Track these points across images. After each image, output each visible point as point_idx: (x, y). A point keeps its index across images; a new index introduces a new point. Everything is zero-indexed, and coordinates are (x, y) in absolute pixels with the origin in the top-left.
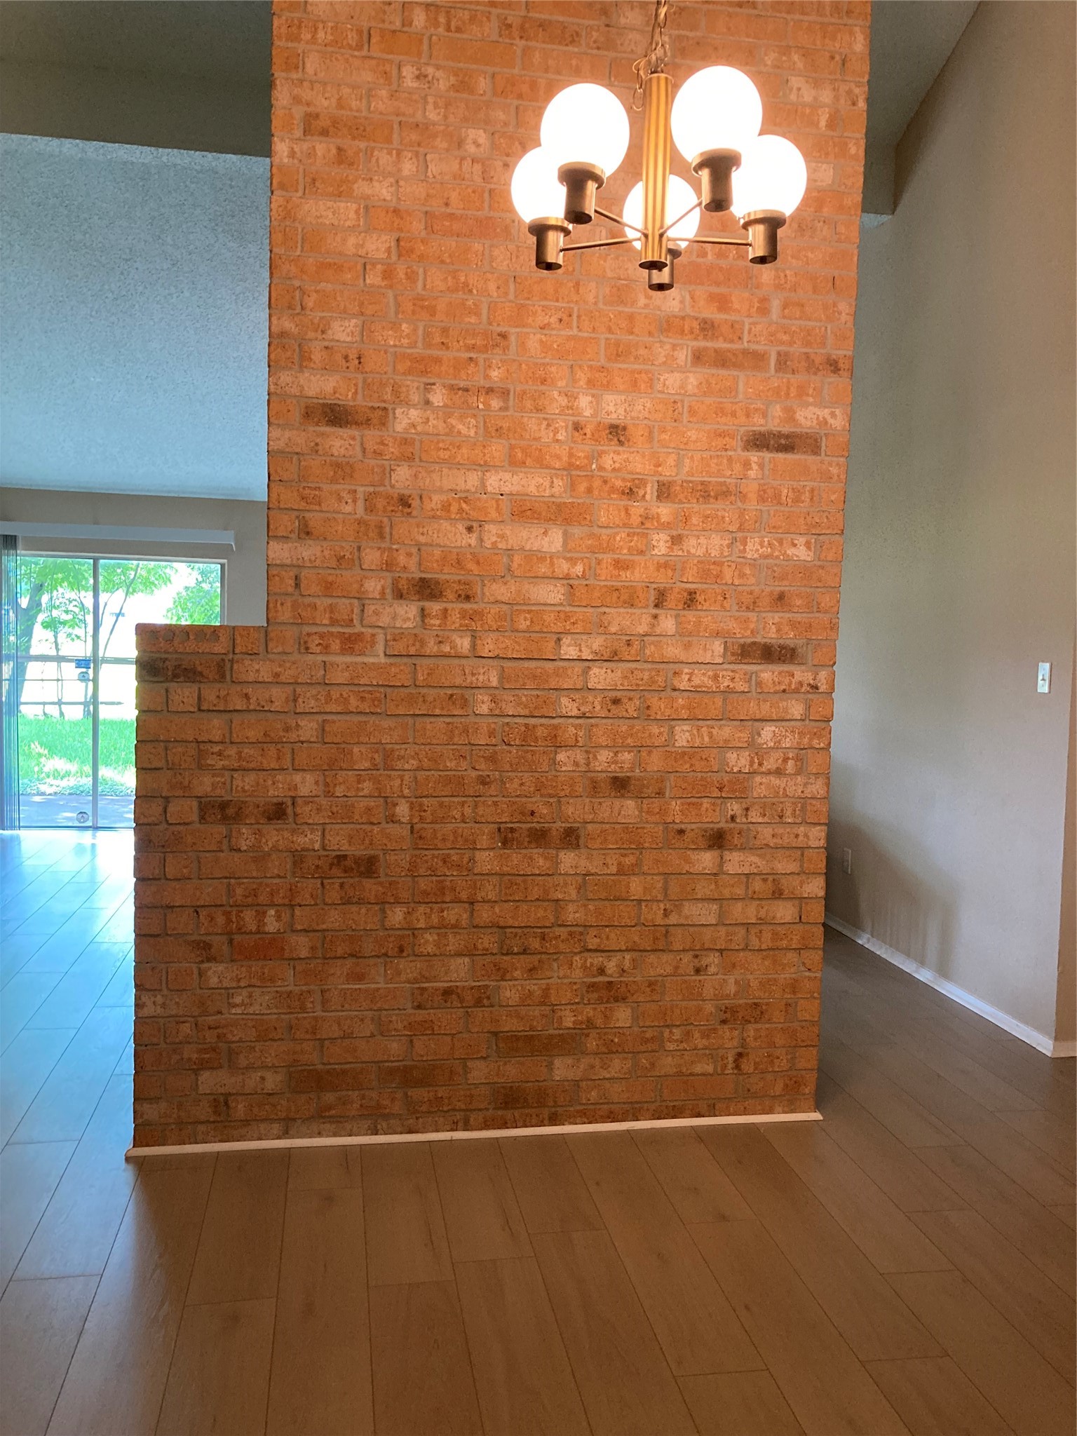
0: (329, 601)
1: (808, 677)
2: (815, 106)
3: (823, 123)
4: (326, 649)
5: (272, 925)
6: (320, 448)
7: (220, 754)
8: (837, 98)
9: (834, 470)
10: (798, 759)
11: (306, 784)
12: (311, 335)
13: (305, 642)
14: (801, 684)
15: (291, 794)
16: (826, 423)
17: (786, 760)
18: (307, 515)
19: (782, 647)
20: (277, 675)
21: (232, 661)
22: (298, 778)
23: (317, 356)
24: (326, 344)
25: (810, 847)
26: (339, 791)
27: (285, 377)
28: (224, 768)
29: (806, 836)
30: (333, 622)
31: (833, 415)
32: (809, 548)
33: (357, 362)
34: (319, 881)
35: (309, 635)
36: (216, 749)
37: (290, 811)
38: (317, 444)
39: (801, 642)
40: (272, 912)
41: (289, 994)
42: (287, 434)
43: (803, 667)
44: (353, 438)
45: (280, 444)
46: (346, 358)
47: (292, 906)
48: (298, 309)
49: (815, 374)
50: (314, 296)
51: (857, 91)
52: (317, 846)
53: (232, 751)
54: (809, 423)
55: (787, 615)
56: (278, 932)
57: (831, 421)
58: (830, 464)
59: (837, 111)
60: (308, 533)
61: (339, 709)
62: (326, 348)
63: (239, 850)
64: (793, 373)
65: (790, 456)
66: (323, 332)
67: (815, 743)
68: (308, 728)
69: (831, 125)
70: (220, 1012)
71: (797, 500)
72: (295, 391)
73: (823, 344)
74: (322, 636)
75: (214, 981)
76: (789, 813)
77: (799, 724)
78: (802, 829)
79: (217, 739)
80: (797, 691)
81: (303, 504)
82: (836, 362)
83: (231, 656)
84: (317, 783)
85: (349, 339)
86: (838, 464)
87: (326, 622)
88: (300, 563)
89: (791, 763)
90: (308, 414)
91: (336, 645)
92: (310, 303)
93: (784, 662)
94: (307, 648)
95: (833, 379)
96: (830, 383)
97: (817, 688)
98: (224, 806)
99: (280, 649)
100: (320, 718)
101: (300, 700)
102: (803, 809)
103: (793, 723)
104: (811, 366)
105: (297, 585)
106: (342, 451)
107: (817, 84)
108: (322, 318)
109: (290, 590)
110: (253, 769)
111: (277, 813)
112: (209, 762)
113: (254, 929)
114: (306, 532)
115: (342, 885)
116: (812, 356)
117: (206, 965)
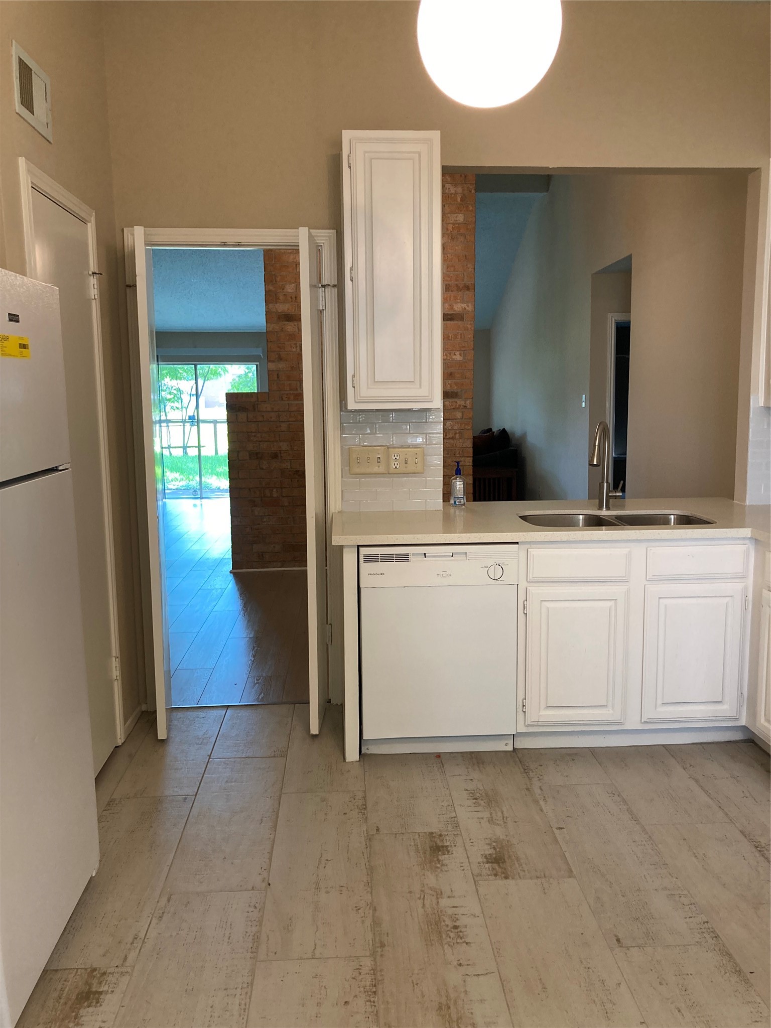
0: (289, 382)
1: (463, 403)
2: (455, 194)
3: (459, 199)
4: (289, 399)
5: (275, 495)
6: (284, 329)
7: (255, 436)
8: (463, 190)
9: (469, 326)
10: (460, 433)
11: (284, 446)
12: (279, 291)
13: (282, 397)
14: (460, 405)
15: (280, 449)
16: (465, 309)
17: (456, 433)
18: (280, 353)
19: (452, 392)
20: (273, 409)
21: (257, 404)
22: (281, 444)
23: (281, 298)
24: (285, 293)
25: (466, 465)
26: (295, 448)
27: (271, 306)
28: (257, 441)
29: (465, 461)
30: (291, 390)
31: (468, 306)
32: (461, 355)
33: (295, 299)
34: (290, 479)
35: (283, 394)
36: (254, 434)
37: (279, 455)
38: (283, 328)
39: (459, 390)
40: (275, 490)
41: (282, 518)
42: (273, 325)
43: (461, 400)
44: (295, 325)
45: (271, 329)
46: (291, 298)
47: (282, 488)
48: (274, 282)
49: (460, 291)
50: (279, 277)
51: (471, 187)
52: (289, 468)
53: (259, 435)
54: (459, 310)
55: (453, 381)
56: (277, 497)
57: (467, 308)
58: (467, 324)
59: (464, 194)
60: (281, 359)
61: (294, 420)
62: (284, 295)
63: (263, 469)
64: (452, 291)
65: (452, 322)
66: (283, 289)
67: (466, 427)
68: (284, 426)
69: (462, 199)
70: (259, 524)
71: (456, 338)
72: (274, 310)
73: (463, 280)
74: (287, 394)
75: (256, 513)
76: (457, 453)
77: (460, 420)
78: (463, 459)
79: (254, 431)
80: (458, 408)
81: (279, 349)
82: (468, 286)
83: (257, 402)
84: (287, 445)
85: (292, 291)
86: (471, 324)
87: (288, 389)
88: (279, 369)
89: (457, 435)
90: (279, 318)
91: (292, 397)
92: (278, 279)
93: (453, 398)
94: (282, 399)
95: (467, 292)
96: (467, 294)
97: (466, 407)
98: (257, 454)
99: (273, 400)
100: (288, 423)
101: (281, 417)
102: (462, 451)
103: (458, 420)
104: (459, 289)
105: (278, 377)
106: (291, 330)
107: (456, 185)
108: (282, 284)
109: (276, 379)
110: (266, 441)
111: (275, 456)
112: (252, 439)
113: (269, 495)
114: (280, 359)
115: (298, 480)
116: (459, 285)
117: (253, 508)
